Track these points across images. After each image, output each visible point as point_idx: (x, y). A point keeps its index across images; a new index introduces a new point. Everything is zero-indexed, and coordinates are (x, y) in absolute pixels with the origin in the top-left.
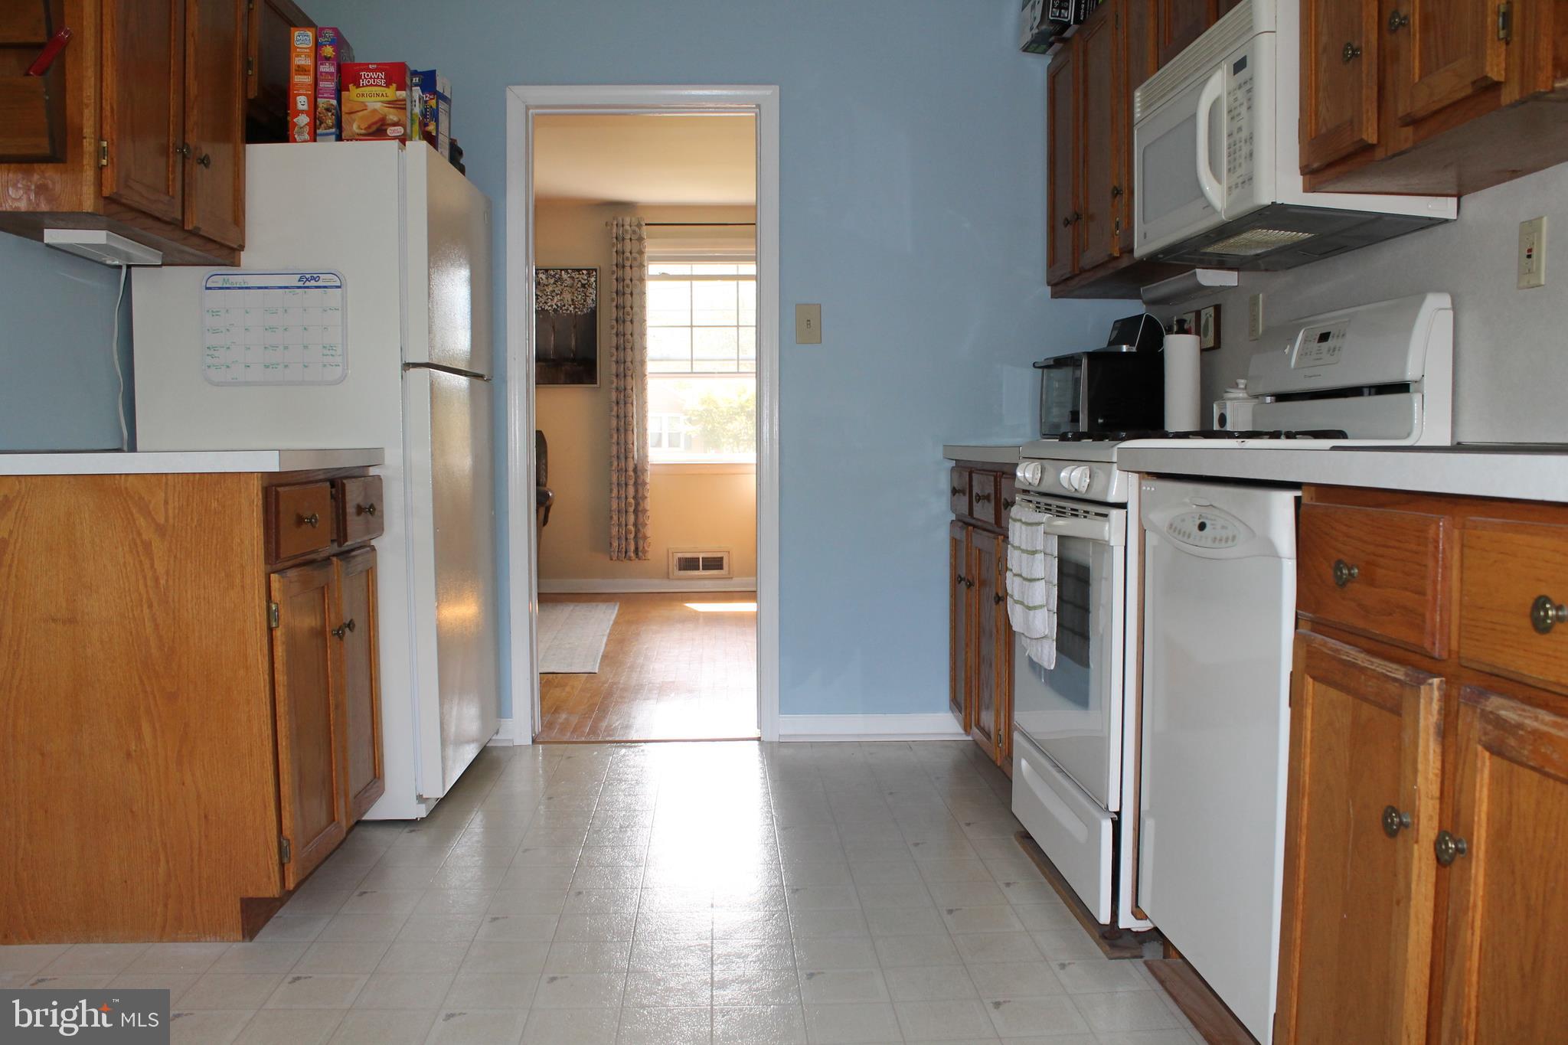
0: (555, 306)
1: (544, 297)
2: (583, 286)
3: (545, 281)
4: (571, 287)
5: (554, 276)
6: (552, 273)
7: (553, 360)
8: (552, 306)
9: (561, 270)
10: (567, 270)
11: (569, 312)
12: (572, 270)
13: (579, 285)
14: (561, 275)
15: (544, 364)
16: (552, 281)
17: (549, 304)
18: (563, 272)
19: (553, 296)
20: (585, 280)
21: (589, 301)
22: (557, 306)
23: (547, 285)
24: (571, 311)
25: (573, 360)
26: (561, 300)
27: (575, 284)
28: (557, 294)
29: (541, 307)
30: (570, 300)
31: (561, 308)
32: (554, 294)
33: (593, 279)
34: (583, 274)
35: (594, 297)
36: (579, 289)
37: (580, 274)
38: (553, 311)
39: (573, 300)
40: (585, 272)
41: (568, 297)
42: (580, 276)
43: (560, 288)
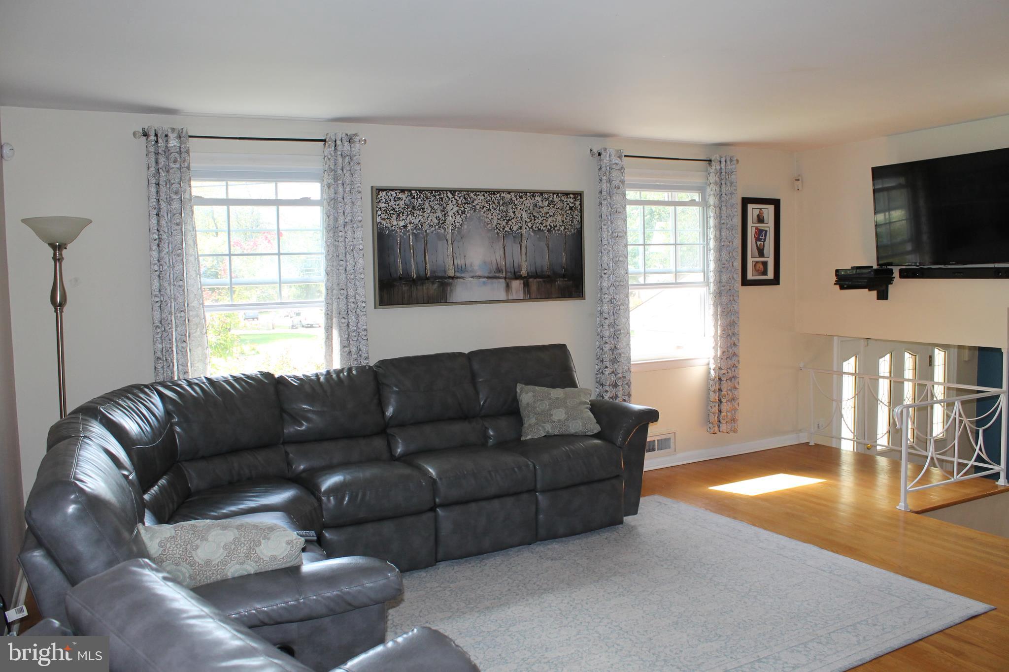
0: (549, 227)
1: (540, 218)
2: (571, 208)
3: (540, 204)
4: (561, 210)
5: (548, 199)
6: (546, 196)
7: (549, 276)
8: (546, 226)
9: (554, 193)
10: (558, 193)
11: (560, 232)
12: (562, 193)
13: (568, 208)
14: (553, 198)
15: (541, 280)
16: (546, 203)
17: (544, 225)
18: (555, 195)
19: (547, 218)
20: (572, 203)
21: (576, 222)
22: (551, 226)
23: (542, 207)
24: (561, 231)
25: (564, 276)
26: (553, 221)
27: (565, 207)
28: (550, 216)
29: (538, 228)
30: (561, 221)
31: (554, 229)
32: (548, 215)
33: (578, 203)
34: (570, 197)
35: (580, 219)
36: (568, 212)
37: (568, 198)
38: (547, 231)
39: (563, 221)
40: (572, 196)
41: (559, 218)
42: (569, 200)
43: (553, 210)
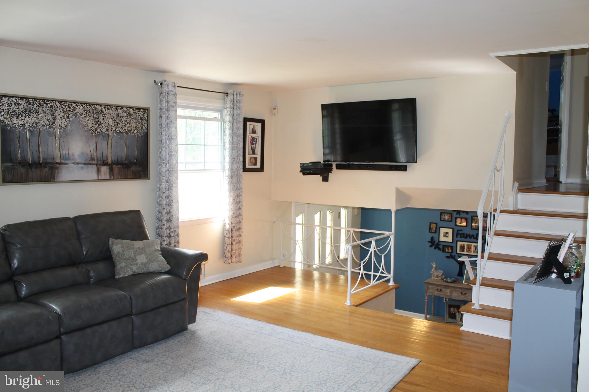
0: (127, 130)
1: (121, 124)
2: (141, 119)
3: (121, 114)
4: (135, 119)
5: (126, 112)
6: (125, 109)
7: (126, 164)
8: (125, 130)
9: (130, 108)
10: (133, 108)
11: (134, 134)
12: (136, 108)
13: (139, 118)
14: (130, 111)
15: (121, 166)
16: (125, 114)
17: (124, 129)
18: (131, 109)
19: (126, 124)
20: (143, 115)
21: (144, 128)
22: (128, 130)
23: (122, 117)
24: (135, 134)
25: (136, 164)
26: (130, 126)
27: (137, 118)
28: (128, 123)
29: (119, 130)
30: (134, 127)
31: (130, 132)
32: (126, 123)
33: (146, 115)
34: (141, 111)
35: (147, 126)
36: (139, 121)
37: (139, 111)
38: (126, 133)
39: (136, 127)
40: (142, 110)
41: (134, 125)
42: (140, 113)
43: (129, 119)
